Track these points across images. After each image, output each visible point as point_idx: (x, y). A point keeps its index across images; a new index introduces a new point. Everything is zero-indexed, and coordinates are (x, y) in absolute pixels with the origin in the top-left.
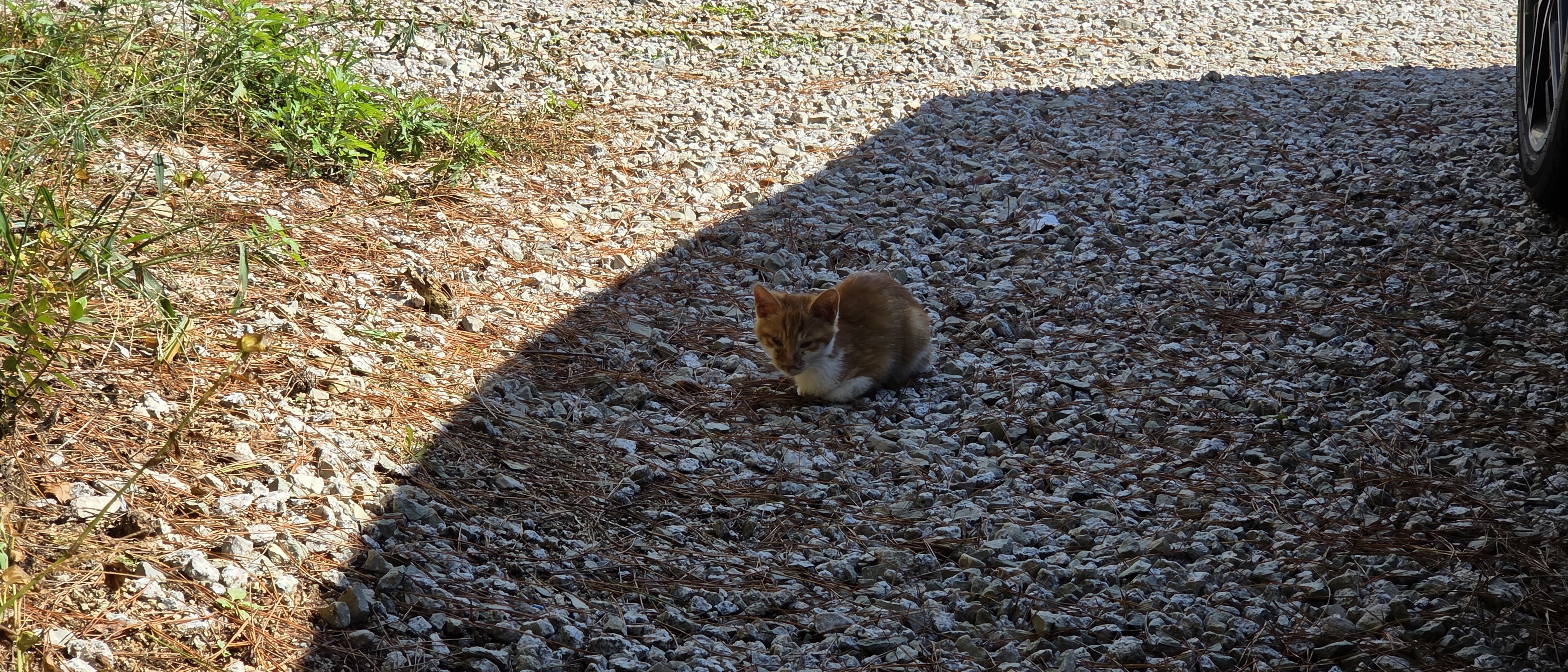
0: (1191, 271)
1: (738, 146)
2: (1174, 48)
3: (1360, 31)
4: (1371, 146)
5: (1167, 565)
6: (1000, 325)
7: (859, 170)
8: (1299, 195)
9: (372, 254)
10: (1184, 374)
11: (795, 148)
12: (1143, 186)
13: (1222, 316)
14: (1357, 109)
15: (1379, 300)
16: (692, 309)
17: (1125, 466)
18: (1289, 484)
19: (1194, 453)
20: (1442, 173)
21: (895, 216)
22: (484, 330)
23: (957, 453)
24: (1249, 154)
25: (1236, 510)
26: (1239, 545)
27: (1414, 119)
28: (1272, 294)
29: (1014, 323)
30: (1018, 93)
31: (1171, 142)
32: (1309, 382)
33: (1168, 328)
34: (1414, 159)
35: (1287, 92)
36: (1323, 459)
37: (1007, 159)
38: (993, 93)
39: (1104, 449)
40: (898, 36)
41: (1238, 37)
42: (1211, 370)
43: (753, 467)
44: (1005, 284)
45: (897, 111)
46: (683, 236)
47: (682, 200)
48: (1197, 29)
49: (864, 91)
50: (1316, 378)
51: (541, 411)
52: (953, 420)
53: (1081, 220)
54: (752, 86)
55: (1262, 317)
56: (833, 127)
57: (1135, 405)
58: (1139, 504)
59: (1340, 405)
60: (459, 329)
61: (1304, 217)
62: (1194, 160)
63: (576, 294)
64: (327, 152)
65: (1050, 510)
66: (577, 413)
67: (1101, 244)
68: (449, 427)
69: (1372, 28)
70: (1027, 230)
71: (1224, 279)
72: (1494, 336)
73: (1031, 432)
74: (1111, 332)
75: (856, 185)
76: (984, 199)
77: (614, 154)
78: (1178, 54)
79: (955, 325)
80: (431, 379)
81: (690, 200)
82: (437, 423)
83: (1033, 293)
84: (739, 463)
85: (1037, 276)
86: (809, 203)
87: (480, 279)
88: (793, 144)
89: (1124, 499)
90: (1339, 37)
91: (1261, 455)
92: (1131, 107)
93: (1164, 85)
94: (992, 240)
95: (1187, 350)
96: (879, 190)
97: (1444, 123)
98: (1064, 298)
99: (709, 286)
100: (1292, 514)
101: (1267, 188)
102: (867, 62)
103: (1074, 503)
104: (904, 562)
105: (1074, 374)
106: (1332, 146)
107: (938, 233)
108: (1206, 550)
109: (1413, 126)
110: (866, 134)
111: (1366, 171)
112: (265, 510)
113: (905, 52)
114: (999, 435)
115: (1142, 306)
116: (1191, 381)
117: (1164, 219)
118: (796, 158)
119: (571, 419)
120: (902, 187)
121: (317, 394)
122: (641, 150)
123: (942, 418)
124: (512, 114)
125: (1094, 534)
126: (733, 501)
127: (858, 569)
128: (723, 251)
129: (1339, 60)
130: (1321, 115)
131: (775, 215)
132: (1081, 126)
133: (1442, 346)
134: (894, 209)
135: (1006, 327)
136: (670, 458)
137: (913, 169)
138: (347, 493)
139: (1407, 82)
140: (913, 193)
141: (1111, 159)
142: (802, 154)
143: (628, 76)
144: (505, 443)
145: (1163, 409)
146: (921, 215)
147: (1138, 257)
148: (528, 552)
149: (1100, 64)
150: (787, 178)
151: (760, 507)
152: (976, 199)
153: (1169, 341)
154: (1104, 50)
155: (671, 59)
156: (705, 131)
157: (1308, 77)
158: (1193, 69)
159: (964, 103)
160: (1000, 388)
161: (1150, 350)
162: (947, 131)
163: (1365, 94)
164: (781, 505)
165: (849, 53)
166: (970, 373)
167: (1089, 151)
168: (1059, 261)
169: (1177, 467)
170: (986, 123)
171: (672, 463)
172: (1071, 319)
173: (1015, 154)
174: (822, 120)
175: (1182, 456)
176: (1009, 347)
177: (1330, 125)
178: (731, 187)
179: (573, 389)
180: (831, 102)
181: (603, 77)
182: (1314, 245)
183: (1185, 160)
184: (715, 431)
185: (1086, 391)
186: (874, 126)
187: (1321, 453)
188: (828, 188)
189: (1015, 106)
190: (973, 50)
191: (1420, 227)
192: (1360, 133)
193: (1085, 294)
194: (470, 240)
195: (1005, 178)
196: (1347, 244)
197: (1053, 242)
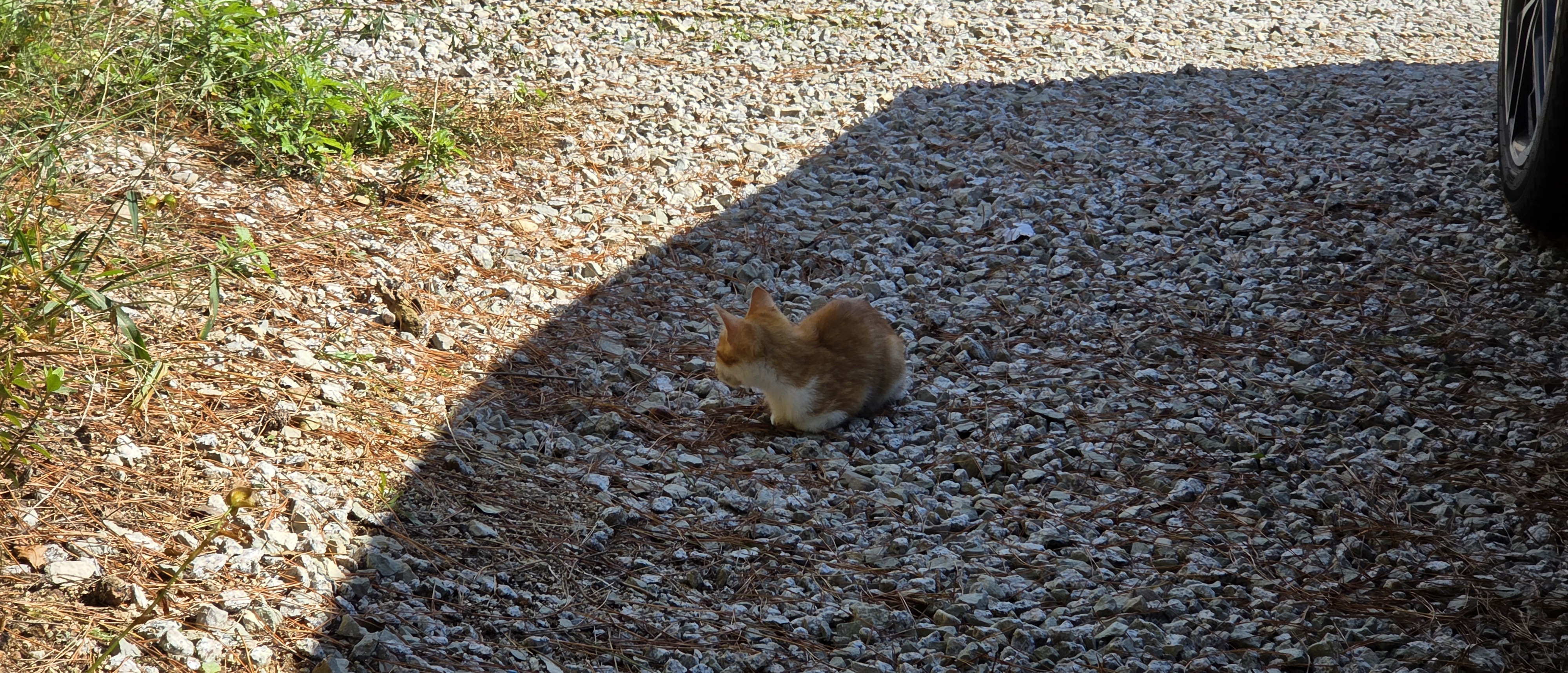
0: (1167, 288)
1: (710, 142)
2: (1149, 37)
3: (1338, 20)
4: (1350, 150)
5: (1144, 626)
6: (974, 347)
7: (832, 171)
8: (1276, 204)
9: (342, 263)
10: (1160, 405)
11: (767, 144)
12: (1119, 193)
13: (1199, 338)
14: (1335, 108)
15: (1357, 323)
16: (664, 324)
17: (1103, 508)
18: (1266, 533)
19: (1170, 496)
20: (1421, 182)
21: (869, 221)
22: (454, 348)
23: (931, 491)
24: (1226, 157)
25: (1213, 562)
26: (1216, 601)
27: (1393, 120)
28: (1249, 314)
29: (987, 345)
30: (992, 85)
31: (1147, 142)
32: (1287, 415)
33: (1144, 352)
34: (1392, 165)
35: (1264, 87)
36: (1300, 503)
37: (981, 159)
38: (967, 85)
39: (1079, 489)
40: (871, 19)
41: (1215, 24)
42: (1188, 401)
43: (727, 506)
44: (979, 301)
45: (871, 105)
46: (655, 242)
47: (652, 201)
48: (1173, 16)
49: (837, 81)
50: (1294, 410)
51: (513, 442)
52: (927, 453)
53: (1056, 231)
54: (723, 73)
55: (1239, 340)
56: (806, 121)
57: (1110, 439)
58: (1115, 553)
59: (1317, 441)
60: (429, 346)
61: (1281, 230)
62: (1170, 164)
63: (547, 306)
64: (296, 150)
65: (1025, 559)
66: (549, 443)
67: (1078, 258)
68: (421, 467)
69: (1350, 17)
70: (1002, 241)
71: (1201, 298)
72: (1474, 366)
73: (1006, 470)
74: (1088, 355)
75: (829, 187)
76: (958, 205)
77: (585, 149)
78: (1154, 42)
79: (929, 346)
80: (402, 408)
81: (662, 201)
82: (410, 462)
83: (1008, 311)
84: (713, 501)
85: (1012, 291)
86: (782, 207)
87: (449, 288)
88: (765, 140)
89: (1100, 547)
90: (1317, 27)
91: (1239, 498)
92: (1106, 103)
93: (1139, 78)
94: (966, 251)
95: (1163, 377)
96: (852, 192)
97: (1423, 125)
98: (1039, 316)
99: (680, 299)
100: (1270, 567)
101: (1244, 196)
102: (839, 48)
103: (1050, 551)
104: (879, 619)
105: (1049, 404)
106: (1310, 149)
107: (912, 242)
108: (1184, 608)
109: (1392, 129)
110: (839, 130)
111: (1344, 178)
112: (239, 570)
113: (877, 37)
114: (974, 472)
115: (1118, 327)
116: (1168, 413)
117: (1140, 229)
118: (769, 155)
119: (543, 451)
120: (875, 190)
121: (289, 432)
122: (611, 145)
123: (916, 451)
124: (481, 102)
125: (1069, 587)
126: (707, 545)
127: (833, 625)
128: (695, 259)
129: (1317, 52)
130: (1299, 114)
131: (746, 220)
132: (1057, 124)
133: (1420, 376)
134: (867, 215)
135: (981, 349)
136: (643, 495)
137: (887, 170)
138: (321, 549)
139: (1386, 78)
140: (886, 197)
141: (1086, 162)
142: (775, 151)
143: (598, 60)
144: (477, 483)
145: (1138, 444)
146: (895, 222)
147: (1114, 272)
148: (503, 609)
149: (1075, 54)
150: (760, 178)
151: (734, 554)
152: (949, 204)
153: (1145, 366)
154: (1079, 37)
155: (642, 42)
156: (676, 124)
157: (1285, 70)
158: (1169, 60)
159: (937, 96)
160: (973, 418)
161: (1126, 376)
162: (921, 128)
163: (1344, 91)
164: (755, 551)
165: (821, 38)
166: (943, 401)
167: (1065, 152)
168: (1034, 274)
169: (1153, 510)
170: (961, 120)
171: (645, 502)
172: (1046, 340)
173: (990, 154)
174: (795, 114)
175: (1160, 498)
176: (983, 370)
177: (1307, 125)
178: (703, 187)
179: (544, 416)
180: (803, 93)
181: (572, 61)
182: (1291, 261)
183: (1161, 163)
184: (688, 464)
185: (1061, 422)
186: (847, 121)
187: (1299, 497)
188: (801, 190)
189: (990, 101)
190: (947, 37)
191: (1399, 242)
192: (1338, 135)
193: (1059, 312)
194: (439, 245)
195: (979, 182)
196: (1325, 260)
197: (1028, 254)
